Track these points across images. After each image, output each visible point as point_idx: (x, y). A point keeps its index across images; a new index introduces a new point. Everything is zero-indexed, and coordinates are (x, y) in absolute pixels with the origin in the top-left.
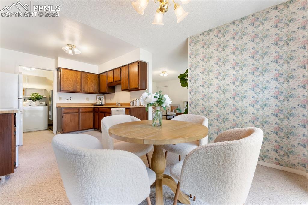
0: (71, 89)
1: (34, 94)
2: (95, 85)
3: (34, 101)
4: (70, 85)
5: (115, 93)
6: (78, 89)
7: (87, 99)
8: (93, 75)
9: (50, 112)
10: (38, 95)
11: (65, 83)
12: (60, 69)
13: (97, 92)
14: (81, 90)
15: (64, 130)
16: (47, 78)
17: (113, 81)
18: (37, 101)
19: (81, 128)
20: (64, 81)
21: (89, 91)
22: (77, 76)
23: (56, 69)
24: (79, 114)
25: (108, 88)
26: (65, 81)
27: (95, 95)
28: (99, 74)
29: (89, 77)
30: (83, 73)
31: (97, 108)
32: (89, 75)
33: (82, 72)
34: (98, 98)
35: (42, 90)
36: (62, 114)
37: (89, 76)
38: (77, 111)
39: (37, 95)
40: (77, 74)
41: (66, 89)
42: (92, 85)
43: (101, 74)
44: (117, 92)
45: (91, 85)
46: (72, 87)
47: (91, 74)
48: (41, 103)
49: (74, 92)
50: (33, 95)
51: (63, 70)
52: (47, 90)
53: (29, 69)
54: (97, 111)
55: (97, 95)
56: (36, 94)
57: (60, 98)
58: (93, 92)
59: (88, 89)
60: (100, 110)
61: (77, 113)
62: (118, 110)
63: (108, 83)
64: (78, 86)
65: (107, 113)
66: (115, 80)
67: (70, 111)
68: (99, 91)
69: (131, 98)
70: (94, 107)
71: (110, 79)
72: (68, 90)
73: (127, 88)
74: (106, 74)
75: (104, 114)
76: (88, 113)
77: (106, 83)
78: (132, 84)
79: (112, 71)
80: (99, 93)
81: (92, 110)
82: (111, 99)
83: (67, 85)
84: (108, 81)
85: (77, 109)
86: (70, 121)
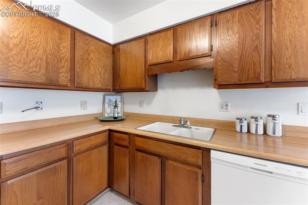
0: (40, 78)
2: (106, 70)
4: (34, 63)
5: (157, 91)
6: (64, 78)
7: (83, 104)
13: (111, 88)
14: (72, 81)
17: (172, 61)
21: (91, 86)
24: (68, 161)
25: (147, 77)
27: (100, 95)
28: (114, 46)
29: (92, 48)
30: (77, 34)
31: (126, 136)
32: (92, 42)
34: (107, 101)
37: (92, 45)
38: (62, 152)
42: (101, 69)
43: (121, 46)
44: (162, 88)
45: (98, 71)
46: (43, 71)
49: (50, 85)
54: (126, 143)
55: (104, 96)
58: (102, 87)
59: (89, 79)
60: (139, 143)
61: (63, 159)
62: (271, 173)
63: (148, 67)
64: (63, 70)
65: (175, 160)
66: (184, 55)
67: (36, 161)
68: (113, 86)
69: (225, 106)
70: (110, 131)
71: (160, 54)
72: (25, 80)
73: (252, 78)
74: (143, 40)
75: (157, 160)
76: (96, 151)
77: (144, 67)
78: (287, 66)
79: (169, 32)
80: (114, 90)
81: (107, 138)
82: (141, 104)
83: (25, 64)
84: (150, 59)
85: (65, 144)
86: (35, 201)
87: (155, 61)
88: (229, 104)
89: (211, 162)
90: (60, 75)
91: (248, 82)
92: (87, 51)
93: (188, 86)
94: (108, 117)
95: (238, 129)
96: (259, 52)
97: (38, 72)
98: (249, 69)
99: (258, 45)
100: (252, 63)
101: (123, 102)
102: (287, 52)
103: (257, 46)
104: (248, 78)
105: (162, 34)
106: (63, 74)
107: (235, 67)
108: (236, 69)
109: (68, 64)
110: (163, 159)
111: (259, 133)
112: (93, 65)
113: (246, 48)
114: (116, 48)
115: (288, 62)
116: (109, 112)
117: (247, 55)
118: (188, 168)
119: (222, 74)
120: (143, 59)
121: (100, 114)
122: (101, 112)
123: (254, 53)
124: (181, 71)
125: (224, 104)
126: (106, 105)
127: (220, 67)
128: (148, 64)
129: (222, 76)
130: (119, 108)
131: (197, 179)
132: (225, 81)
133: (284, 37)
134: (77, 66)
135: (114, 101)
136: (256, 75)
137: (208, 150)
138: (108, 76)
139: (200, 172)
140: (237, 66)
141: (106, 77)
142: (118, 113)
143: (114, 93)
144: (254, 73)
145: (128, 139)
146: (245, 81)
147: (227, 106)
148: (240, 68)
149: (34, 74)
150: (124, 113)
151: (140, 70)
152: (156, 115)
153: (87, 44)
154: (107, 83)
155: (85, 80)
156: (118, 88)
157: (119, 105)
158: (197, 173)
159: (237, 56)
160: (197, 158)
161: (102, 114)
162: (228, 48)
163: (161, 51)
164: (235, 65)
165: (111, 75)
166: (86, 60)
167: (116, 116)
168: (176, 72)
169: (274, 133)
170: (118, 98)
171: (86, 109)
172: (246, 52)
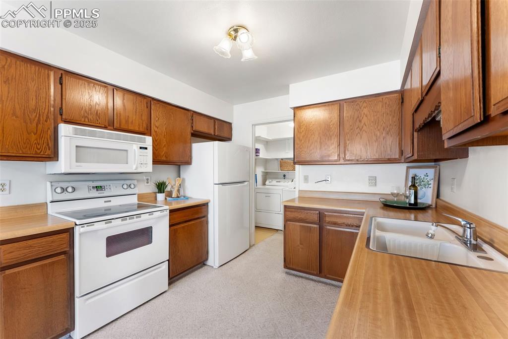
2: (387, 133)
4: (313, 146)
5: (467, 156)
8: (380, 98)
11: (303, 141)
15: (287, 260)
22: (330, 118)
24: (320, 229)
26: (303, 136)
36: (285, 219)
41: (304, 157)
47: (373, 99)
49: (324, 162)
55: (408, 168)
57: (306, 179)
83: (307, 148)
86: (299, 244)
92: (358, 117)
106: (332, 150)
112: (366, 132)
138: (392, 140)
141: (389, 143)
149: (313, 155)
153: (358, 110)
154: (391, 151)
166: (357, 128)
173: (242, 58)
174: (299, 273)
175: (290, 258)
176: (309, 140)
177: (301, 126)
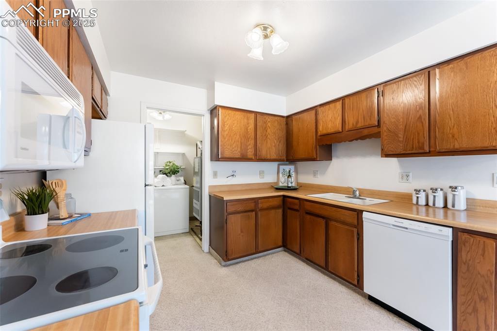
0: (238, 155)
1: (169, 164)
2: (280, 142)
3: (167, 176)
4: (235, 145)
5: (331, 160)
6: (250, 153)
7: (262, 173)
8: (276, 118)
9: (194, 201)
10: (174, 164)
11: (226, 140)
12: (218, 109)
13: (285, 158)
14: (255, 155)
15: (229, 252)
16: (186, 132)
17: (341, 130)
18: (173, 175)
19: (260, 249)
20: (225, 135)
21: (269, 157)
22: (248, 124)
23: (208, 110)
24: (256, 214)
25: (318, 147)
26: (227, 135)
27: (275, 164)
28: (288, 117)
29: (269, 124)
30: (258, 116)
31: (297, 201)
32: (269, 120)
33: (256, 113)
34: (281, 171)
35: (178, 154)
36: (226, 214)
37: (269, 122)
38: (252, 206)
39: (172, 166)
40: (248, 119)
41: (228, 154)
42: (274, 142)
43: (294, 117)
44: (337, 157)
45: (273, 144)
46: (239, 149)
47: (273, 117)
48: (178, 179)
49: (243, 158)
50: (166, 165)
51: (224, 111)
52: (186, 154)
53: (160, 118)
54: (297, 207)
55: (279, 165)
56: (171, 164)
57: (215, 174)
58: (277, 158)
59: (268, 152)
60: (308, 206)
61: (252, 211)
62: (407, 228)
63: (319, 137)
64: (250, 147)
65: (336, 221)
66: (352, 125)
67: (240, 208)
68: (287, 156)
69: (406, 176)
70: (284, 196)
71: (330, 124)
72: (231, 156)
73: (416, 148)
74: (313, 112)
75: (323, 222)
76: (273, 211)
77: (315, 137)
78: (451, 136)
79: (338, 103)
80: (288, 160)
81: (281, 203)
82: (315, 174)
83: (231, 146)
84: (321, 129)
85: (253, 201)
86: (240, 232)
87: (325, 132)
88: (411, 174)
89: (363, 221)
90: (248, 151)
91: (413, 152)
92: (265, 128)
93: (364, 155)
94: (282, 186)
95: (414, 201)
96: (422, 123)
97: (237, 150)
98: (413, 139)
99: (422, 115)
100: (416, 133)
101: (296, 171)
102: (450, 122)
103: (420, 116)
104: (413, 147)
105: (332, 105)
106: (250, 150)
107: (400, 137)
108: (401, 139)
109: (252, 142)
110: (327, 220)
111: (437, 205)
112: (270, 139)
113: (410, 118)
114: (289, 119)
115: (451, 131)
116: (283, 182)
117: (411, 125)
118: (346, 227)
119: (388, 144)
120: (314, 130)
121: (274, 183)
122: (276, 181)
123: (418, 122)
124: (350, 141)
125: (405, 174)
126: (281, 175)
127: (386, 138)
128: (319, 135)
129: (388, 146)
130: (292, 178)
131: (353, 236)
132: (391, 151)
133: (447, 106)
134: (258, 142)
135: (288, 171)
136: (420, 145)
137: (361, 212)
138: (282, 147)
139: (355, 230)
140: (402, 136)
141: (280, 148)
142: (291, 183)
143: (288, 163)
144: (418, 142)
145: (299, 204)
146: (410, 150)
147: (408, 176)
148: (405, 138)
149: (235, 152)
150: (298, 183)
151: (312, 140)
152: (331, 186)
153: (265, 122)
154: (281, 154)
155: (264, 153)
156: (291, 158)
157: (293, 174)
158: (353, 232)
159: (401, 126)
160: (351, 218)
161: (277, 183)
162: (394, 118)
163: (330, 122)
164: (400, 135)
165: (285, 145)
166: (265, 136)
167: (290, 186)
168: (345, 142)
169: (453, 206)
170: (292, 168)
171: (263, 178)
172: (410, 122)
173: (249, 53)
174: (239, 259)
175: (232, 250)
176: (232, 139)
177: (224, 125)
